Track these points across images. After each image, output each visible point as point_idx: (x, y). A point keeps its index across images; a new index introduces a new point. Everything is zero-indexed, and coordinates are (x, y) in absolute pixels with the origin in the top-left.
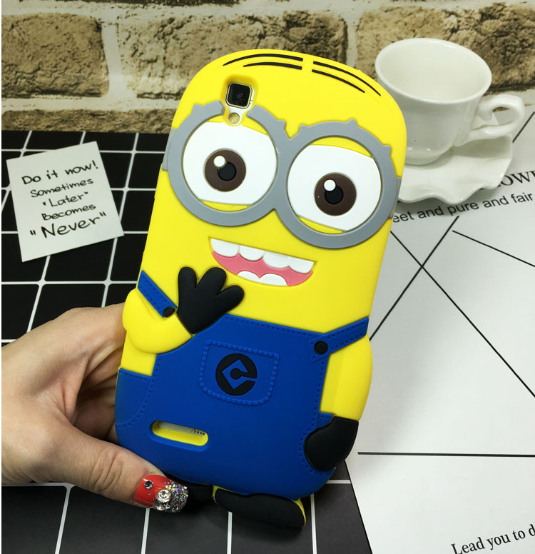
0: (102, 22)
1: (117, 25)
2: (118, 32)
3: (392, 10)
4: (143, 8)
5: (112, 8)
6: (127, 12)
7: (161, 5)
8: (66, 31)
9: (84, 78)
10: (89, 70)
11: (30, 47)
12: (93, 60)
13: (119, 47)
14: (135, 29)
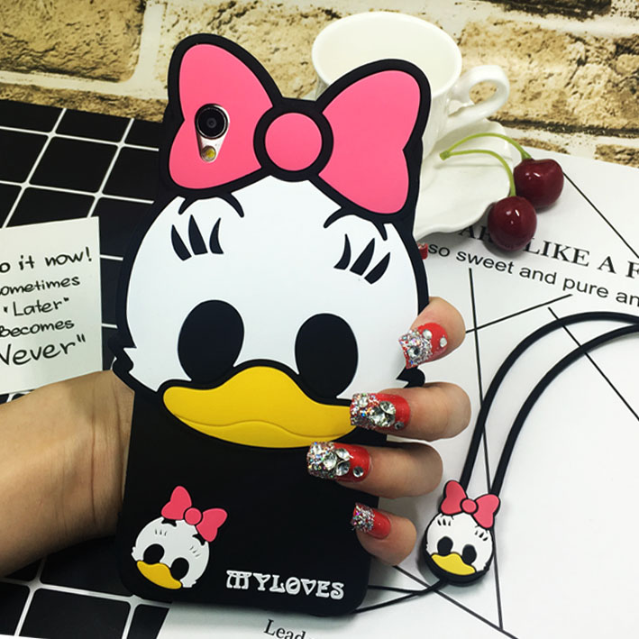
1: (166, 4)
2: (164, 15)
3: (502, 23)
8: (100, 9)
9: (104, 64)
10: (114, 57)
11: (54, 23)
12: (124, 46)
13: (162, 34)
14: (186, 12)
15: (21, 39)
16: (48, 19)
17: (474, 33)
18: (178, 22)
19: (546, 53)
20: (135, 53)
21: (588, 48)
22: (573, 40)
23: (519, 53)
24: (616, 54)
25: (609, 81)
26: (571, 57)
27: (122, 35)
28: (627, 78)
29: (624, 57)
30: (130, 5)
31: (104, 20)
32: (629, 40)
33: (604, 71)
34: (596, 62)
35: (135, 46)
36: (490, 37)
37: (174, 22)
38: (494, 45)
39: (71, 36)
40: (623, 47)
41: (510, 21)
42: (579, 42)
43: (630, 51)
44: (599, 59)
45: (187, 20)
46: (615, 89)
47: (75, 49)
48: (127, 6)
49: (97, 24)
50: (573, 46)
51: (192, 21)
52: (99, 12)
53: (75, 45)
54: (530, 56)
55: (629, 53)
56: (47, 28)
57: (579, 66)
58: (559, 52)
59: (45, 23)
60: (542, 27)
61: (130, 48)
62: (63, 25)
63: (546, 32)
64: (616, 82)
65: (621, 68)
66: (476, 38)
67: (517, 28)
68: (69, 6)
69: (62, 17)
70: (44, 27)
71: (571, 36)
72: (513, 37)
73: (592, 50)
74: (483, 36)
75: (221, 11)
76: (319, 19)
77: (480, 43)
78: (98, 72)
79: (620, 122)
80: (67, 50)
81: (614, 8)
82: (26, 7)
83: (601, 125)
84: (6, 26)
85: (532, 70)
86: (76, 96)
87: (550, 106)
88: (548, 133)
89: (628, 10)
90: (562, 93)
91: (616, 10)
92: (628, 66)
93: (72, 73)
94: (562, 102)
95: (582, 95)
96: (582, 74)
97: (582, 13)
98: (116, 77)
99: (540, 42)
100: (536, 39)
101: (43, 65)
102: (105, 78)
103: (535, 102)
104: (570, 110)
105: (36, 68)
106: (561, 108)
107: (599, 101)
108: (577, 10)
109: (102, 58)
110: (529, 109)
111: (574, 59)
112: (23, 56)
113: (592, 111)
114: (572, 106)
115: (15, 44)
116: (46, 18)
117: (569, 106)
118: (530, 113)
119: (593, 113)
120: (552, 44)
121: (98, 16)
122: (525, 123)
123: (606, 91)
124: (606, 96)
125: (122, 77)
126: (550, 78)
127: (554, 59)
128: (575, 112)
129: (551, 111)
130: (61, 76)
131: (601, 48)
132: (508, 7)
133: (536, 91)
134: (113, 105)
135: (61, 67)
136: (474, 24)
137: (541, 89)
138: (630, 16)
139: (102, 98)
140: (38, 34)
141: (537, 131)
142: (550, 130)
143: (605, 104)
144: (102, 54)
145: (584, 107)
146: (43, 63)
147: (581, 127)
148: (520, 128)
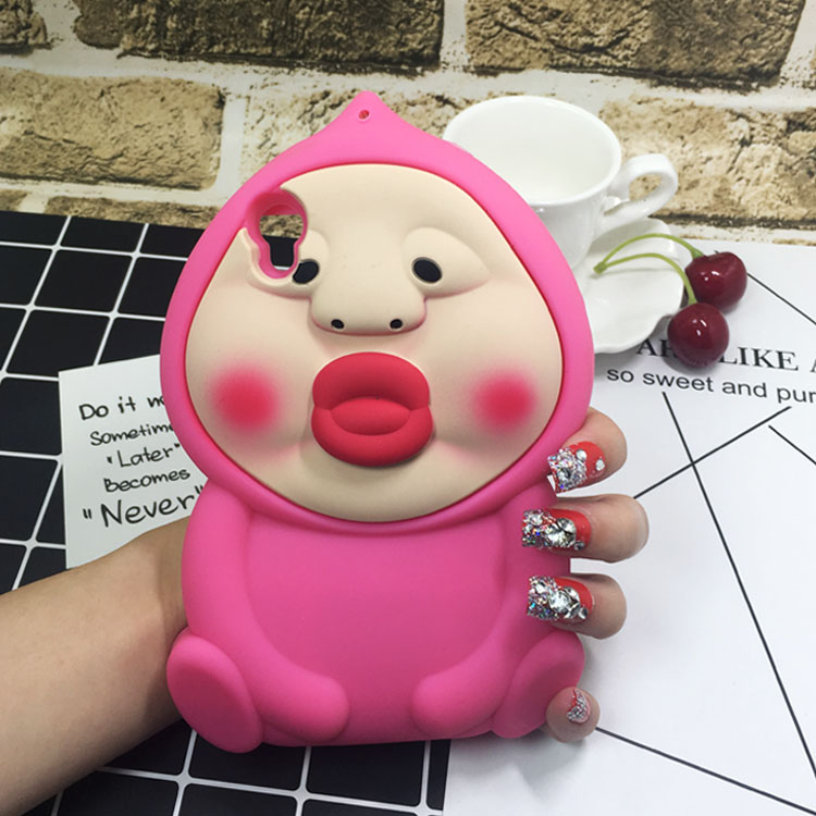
0: (228, 94)
1: (249, 98)
2: (247, 111)
3: (648, 101)
4: (289, 73)
5: (246, 72)
6: (265, 80)
7: (315, 72)
8: (174, 105)
9: (182, 170)
10: (192, 162)
11: (121, 127)
12: (203, 148)
13: (245, 132)
14: (273, 106)
15: (83, 145)
16: (113, 121)
17: (614, 114)
18: (263, 117)
19: (702, 135)
20: (215, 155)
21: (753, 125)
22: (735, 117)
23: (669, 135)
24: (788, 131)
25: (781, 163)
26: (732, 138)
27: (199, 136)
28: (802, 159)
29: (798, 135)
30: (206, 100)
31: (178, 119)
32: (803, 114)
33: (774, 151)
34: (764, 142)
35: (215, 147)
36: (633, 118)
37: (258, 118)
38: (638, 126)
39: (140, 140)
40: (796, 123)
41: (657, 99)
42: (741, 120)
43: (804, 127)
44: (767, 139)
45: (274, 116)
46: (788, 172)
47: (146, 154)
48: (203, 103)
49: (170, 124)
50: (734, 124)
51: (280, 117)
52: (172, 111)
53: (146, 150)
54: (682, 138)
55: (803, 129)
56: (112, 132)
57: (742, 146)
58: (717, 132)
59: (110, 126)
60: (696, 104)
61: (209, 150)
62: (131, 128)
63: (701, 109)
64: (789, 164)
65: (794, 147)
66: (616, 120)
67: (666, 107)
68: (137, 105)
69: (129, 118)
70: (110, 131)
71: (732, 112)
72: (662, 116)
73: (758, 127)
74: (625, 117)
75: (313, 103)
76: (429, 106)
77: (621, 126)
78: (176, 179)
79: (798, 212)
80: (137, 156)
81: (783, 78)
82: (87, 108)
83: (776, 216)
84: (66, 132)
85: (687, 153)
86: (154, 209)
87: (710, 197)
88: (713, 228)
89: (801, 79)
90: (724, 180)
91: (787, 80)
92: (803, 144)
93: (145, 182)
94: (726, 190)
95: (748, 181)
96: (746, 156)
97: (745, 85)
98: (196, 185)
99: (695, 121)
100: (689, 117)
101: (111, 175)
102: (184, 186)
103: (693, 192)
104: (736, 200)
105: (103, 178)
106: (725, 197)
107: (770, 187)
108: (739, 83)
109: (178, 163)
110: (686, 200)
111: (736, 140)
112: (88, 165)
113: (763, 199)
114: (738, 195)
115: (77, 151)
116: (111, 120)
117: (734, 194)
118: (687, 205)
119: (764, 202)
120: (708, 123)
121: (170, 115)
122: (683, 218)
123: (777, 176)
124: (778, 181)
125: (203, 184)
126: (709, 163)
127: (712, 141)
128: (743, 202)
129: (713, 202)
130: (134, 185)
131: (769, 125)
132: (655, 82)
133: (693, 178)
134: (197, 217)
135: (132, 176)
136: (614, 104)
137: (699, 176)
138: (804, 87)
139: (184, 210)
140: (103, 139)
141: (698, 227)
142: (714, 225)
143: (777, 191)
144: (178, 159)
145: (753, 194)
146: (111, 172)
147: (751, 219)
148: (677, 224)
